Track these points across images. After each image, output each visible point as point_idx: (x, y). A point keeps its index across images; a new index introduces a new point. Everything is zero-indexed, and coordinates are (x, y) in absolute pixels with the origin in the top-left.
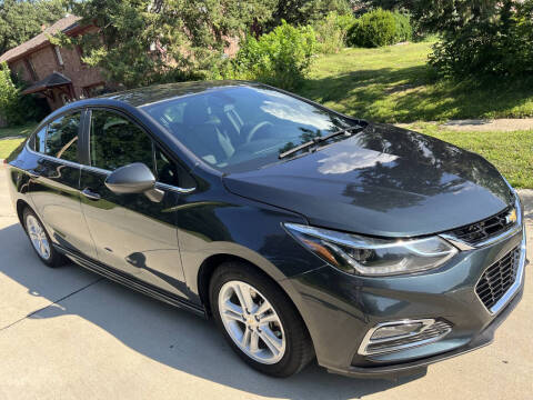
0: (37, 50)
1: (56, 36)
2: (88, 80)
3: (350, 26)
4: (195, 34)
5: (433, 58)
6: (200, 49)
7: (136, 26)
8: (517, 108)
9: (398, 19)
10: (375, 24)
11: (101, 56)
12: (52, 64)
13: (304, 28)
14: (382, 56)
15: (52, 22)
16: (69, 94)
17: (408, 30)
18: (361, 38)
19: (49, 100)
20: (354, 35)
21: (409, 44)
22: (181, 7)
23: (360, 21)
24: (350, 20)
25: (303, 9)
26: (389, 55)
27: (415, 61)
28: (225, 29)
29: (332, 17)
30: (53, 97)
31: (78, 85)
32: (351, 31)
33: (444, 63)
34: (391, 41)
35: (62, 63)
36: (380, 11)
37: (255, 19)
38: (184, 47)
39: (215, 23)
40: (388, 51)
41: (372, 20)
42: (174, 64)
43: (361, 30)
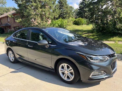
0: (3, 18)
1: (10, 15)
2: (15, 25)
3: (74, 20)
4: (42, 18)
5: (92, 28)
6: (43, 21)
7: (29, 15)
8: (109, 39)
9: (84, 20)
10: (79, 21)
11: (20, 20)
12: (6, 21)
13: (65, 20)
14: (81, 27)
15: (7, 12)
16: (10, 28)
17: (86, 22)
18: (76, 23)
19: (4, 29)
20: (75, 22)
21: (86, 25)
23: (76, 20)
24: (74, 19)
25: (64, 16)
26: (82, 27)
27: (88, 29)
28: (48, 18)
29: (71, 18)
30: (5, 28)
31: (12, 26)
32: (74, 22)
33: (95, 30)
34: (82, 24)
35: (9, 21)
36: (80, 18)
37: (55, 17)
38: (39, 20)
39: (47, 16)
40: (82, 26)
41: (79, 20)
42: (37, 24)
43: (76, 21)
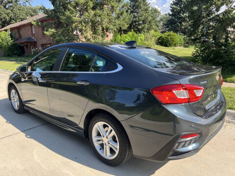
0: (24, 26)
1: (35, 21)
2: (44, 42)
3: (159, 37)
4: (95, 29)
5: (194, 54)
6: (96, 36)
9: (179, 37)
10: (169, 37)
11: (53, 32)
12: (30, 32)
13: (140, 34)
14: (172, 50)
15: (32, 16)
16: (34, 46)
17: (183, 42)
19: (25, 47)
20: (160, 41)
21: (182, 48)
22: (91, 17)
23: (163, 35)
24: (159, 34)
25: (140, 27)
27: (185, 54)
28: (107, 29)
29: (152, 32)
30: (27, 47)
31: (39, 43)
32: (159, 39)
34: (175, 45)
35: (34, 32)
36: (172, 33)
37: (120, 28)
38: (89, 34)
39: (104, 26)
40: (174, 49)
41: (168, 35)
42: (84, 40)
43: (163, 39)
